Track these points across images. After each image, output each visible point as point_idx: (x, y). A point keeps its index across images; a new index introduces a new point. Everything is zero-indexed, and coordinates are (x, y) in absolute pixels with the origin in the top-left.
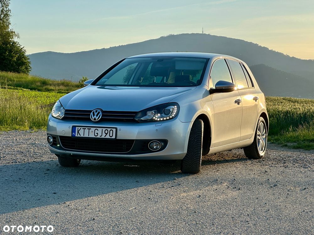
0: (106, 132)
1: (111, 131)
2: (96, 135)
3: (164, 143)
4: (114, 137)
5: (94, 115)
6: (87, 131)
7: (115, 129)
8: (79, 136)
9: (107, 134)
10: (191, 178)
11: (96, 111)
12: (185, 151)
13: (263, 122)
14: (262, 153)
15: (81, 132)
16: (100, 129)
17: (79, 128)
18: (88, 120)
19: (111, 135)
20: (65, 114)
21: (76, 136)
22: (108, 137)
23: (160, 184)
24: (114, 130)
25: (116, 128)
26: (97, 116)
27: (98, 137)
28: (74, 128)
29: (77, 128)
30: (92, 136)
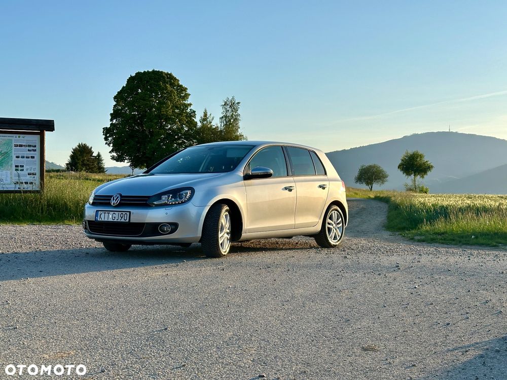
0: (122, 216)
1: (126, 215)
2: (114, 218)
3: (174, 226)
4: (127, 221)
5: (114, 199)
6: (107, 214)
8: (100, 220)
9: (122, 218)
11: (116, 196)
12: (200, 234)
13: (337, 211)
15: (102, 216)
16: (117, 213)
17: (101, 212)
18: (109, 204)
20: (94, 199)
21: (98, 220)
22: (123, 220)
24: (128, 213)
25: (130, 212)
26: (116, 200)
27: (115, 220)
28: (97, 212)
29: (99, 212)
30: (111, 220)
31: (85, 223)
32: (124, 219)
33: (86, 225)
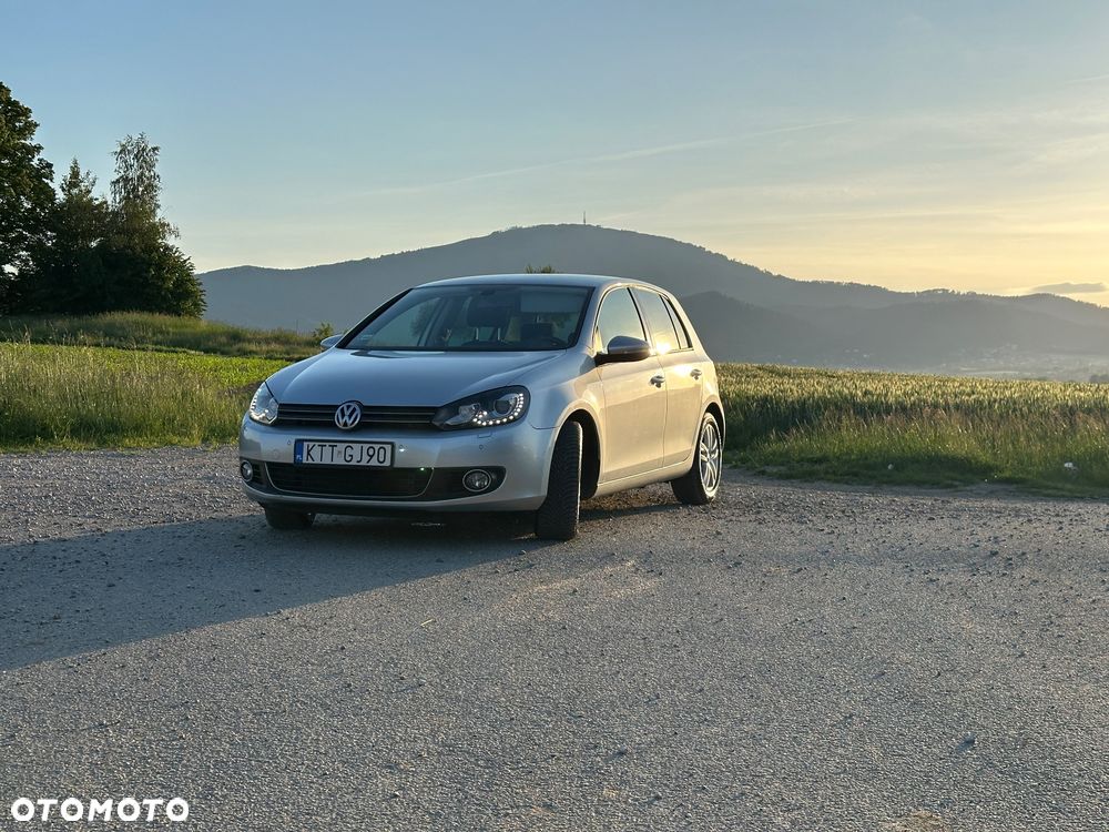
0: (371, 452)
1: (382, 451)
2: (349, 459)
3: (497, 474)
5: (343, 415)
6: (327, 450)
7: (390, 446)
8: (310, 461)
9: (371, 457)
10: (556, 550)
11: (348, 407)
12: (544, 492)
13: (712, 423)
14: (710, 493)
16: (357, 447)
17: (311, 444)
19: (381, 460)
20: (280, 413)
21: (305, 461)
22: (374, 462)
23: (489, 566)
24: (388, 448)
25: (392, 444)
26: (350, 416)
27: (354, 463)
28: (299, 443)
29: (305, 444)
30: (339, 461)
32: (380, 460)
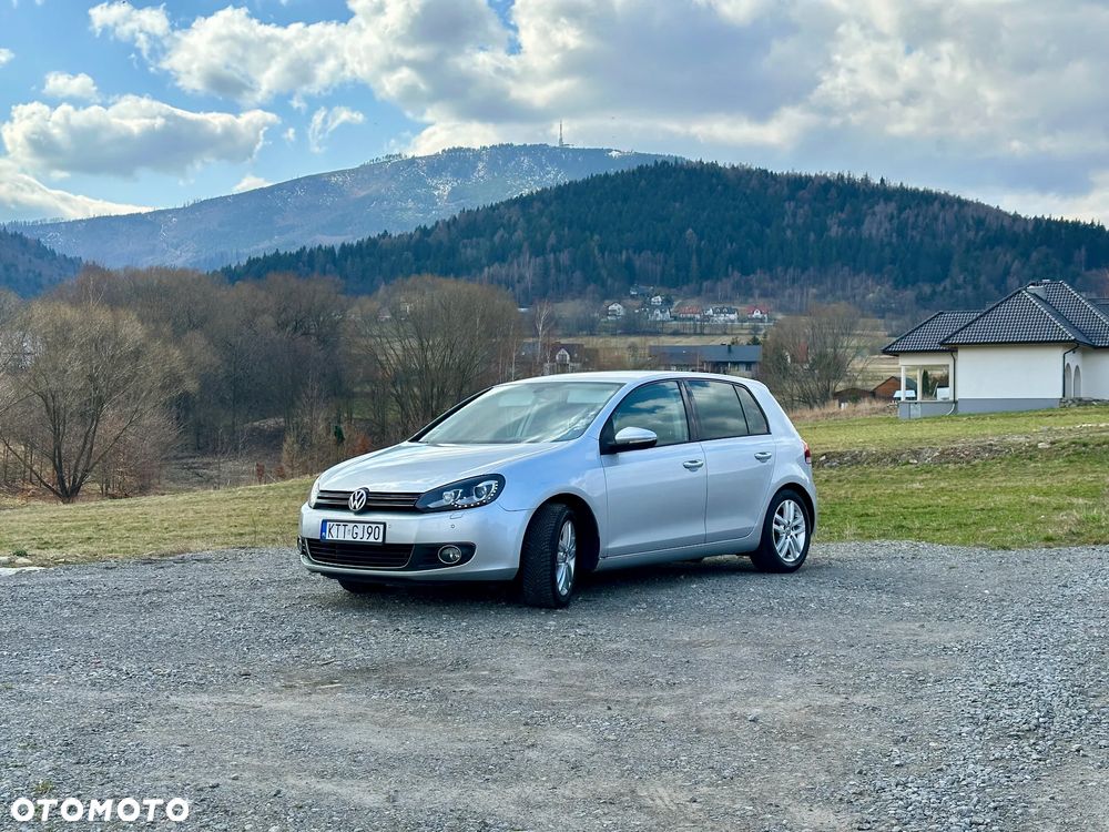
0: (370, 530)
1: (377, 530)
2: (355, 536)
3: (467, 550)
4: (380, 540)
5: (354, 499)
8: (330, 538)
9: (370, 534)
11: (359, 493)
12: (515, 564)
15: (334, 531)
16: (361, 526)
17: (332, 523)
19: (377, 537)
20: (319, 497)
21: (326, 537)
22: (372, 539)
24: (381, 527)
25: (385, 524)
26: (358, 500)
27: (358, 539)
28: (324, 522)
29: (328, 523)
30: (349, 538)
31: (303, 542)
33: (304, 547)
